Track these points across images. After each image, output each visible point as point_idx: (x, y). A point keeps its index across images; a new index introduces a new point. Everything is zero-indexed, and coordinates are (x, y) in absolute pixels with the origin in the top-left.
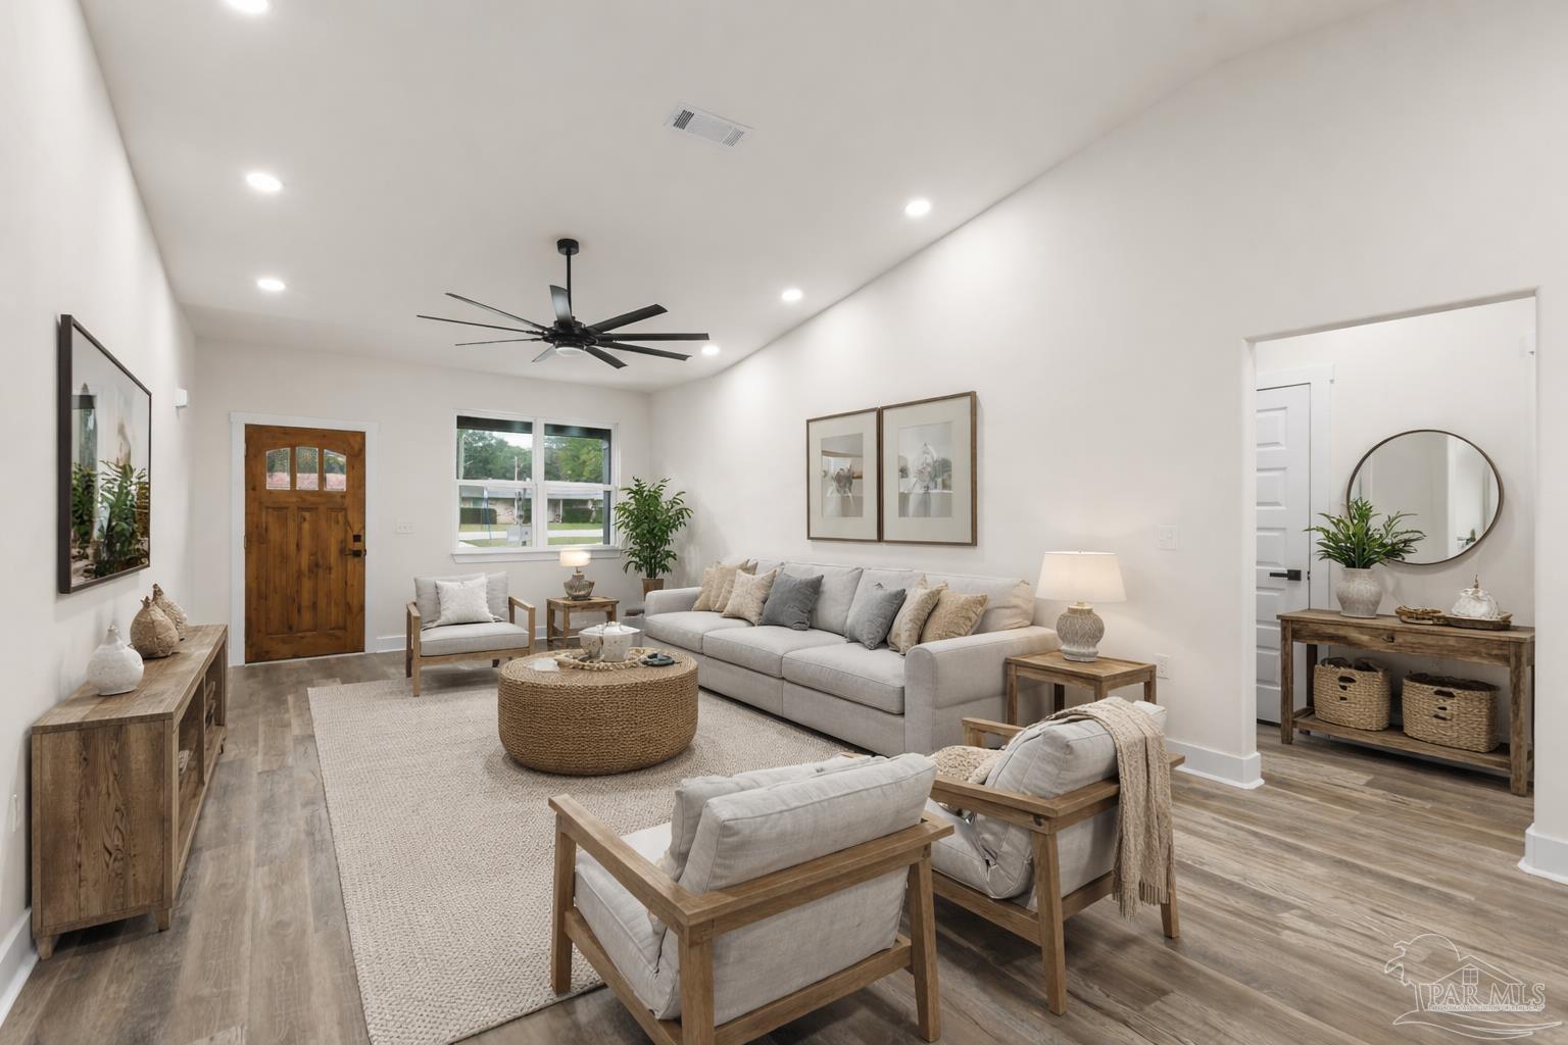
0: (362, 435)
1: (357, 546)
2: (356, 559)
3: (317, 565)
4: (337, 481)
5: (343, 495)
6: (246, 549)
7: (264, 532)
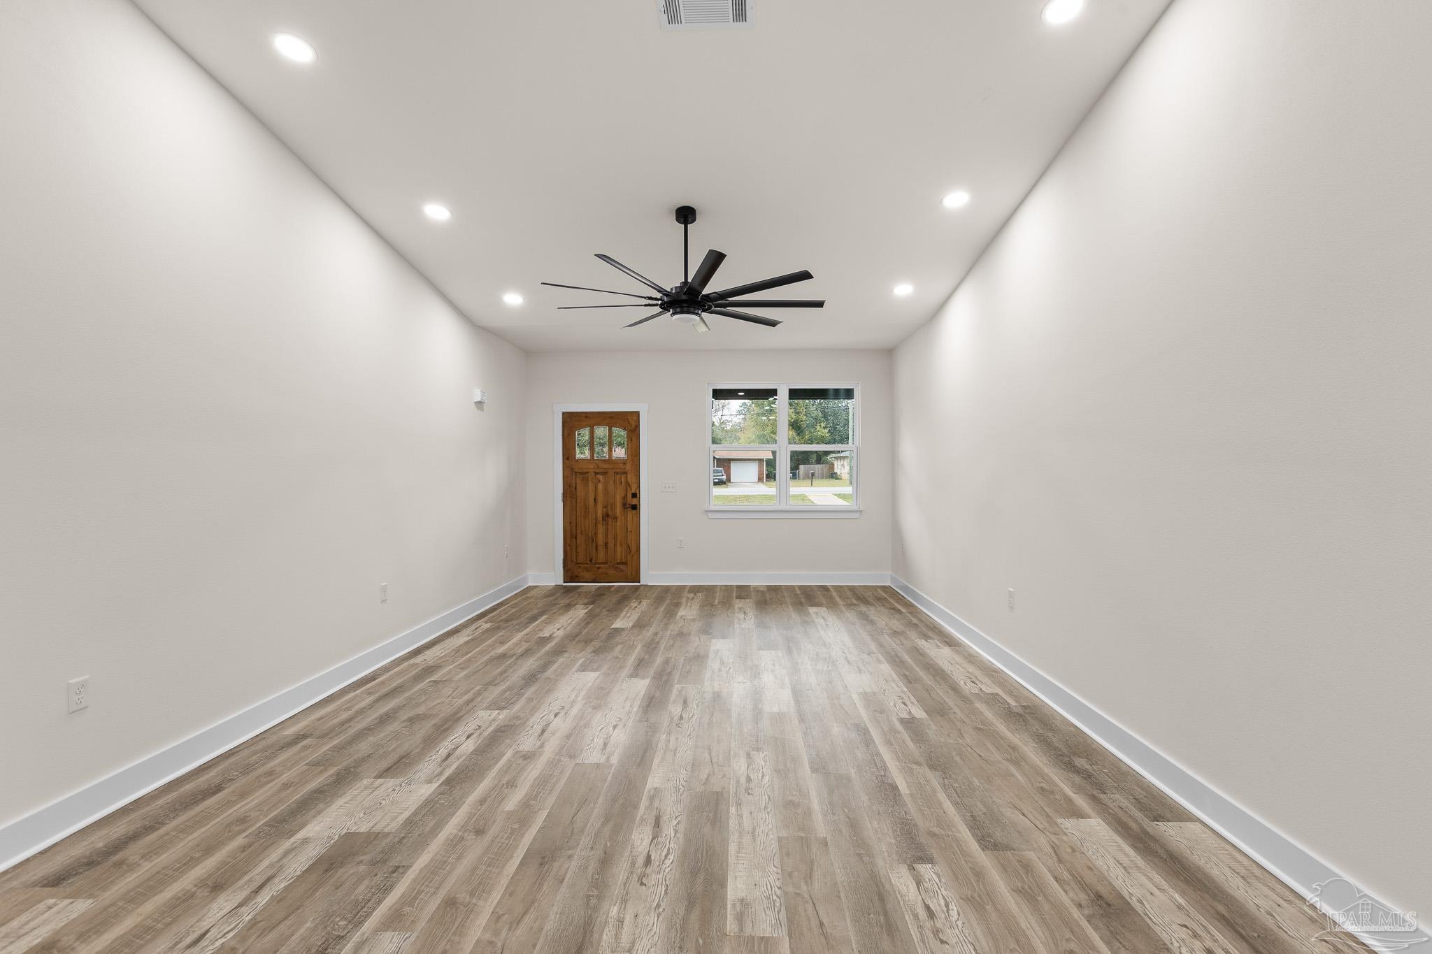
0: (637, 414)
1: (634, 501)
2: (634, 511)
3: (607, 515)
4: (620, 453)
5: (624, 462)
6: (563, 501)
7: (574, 490)
